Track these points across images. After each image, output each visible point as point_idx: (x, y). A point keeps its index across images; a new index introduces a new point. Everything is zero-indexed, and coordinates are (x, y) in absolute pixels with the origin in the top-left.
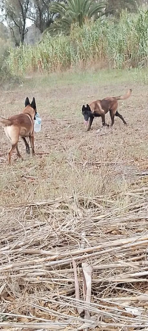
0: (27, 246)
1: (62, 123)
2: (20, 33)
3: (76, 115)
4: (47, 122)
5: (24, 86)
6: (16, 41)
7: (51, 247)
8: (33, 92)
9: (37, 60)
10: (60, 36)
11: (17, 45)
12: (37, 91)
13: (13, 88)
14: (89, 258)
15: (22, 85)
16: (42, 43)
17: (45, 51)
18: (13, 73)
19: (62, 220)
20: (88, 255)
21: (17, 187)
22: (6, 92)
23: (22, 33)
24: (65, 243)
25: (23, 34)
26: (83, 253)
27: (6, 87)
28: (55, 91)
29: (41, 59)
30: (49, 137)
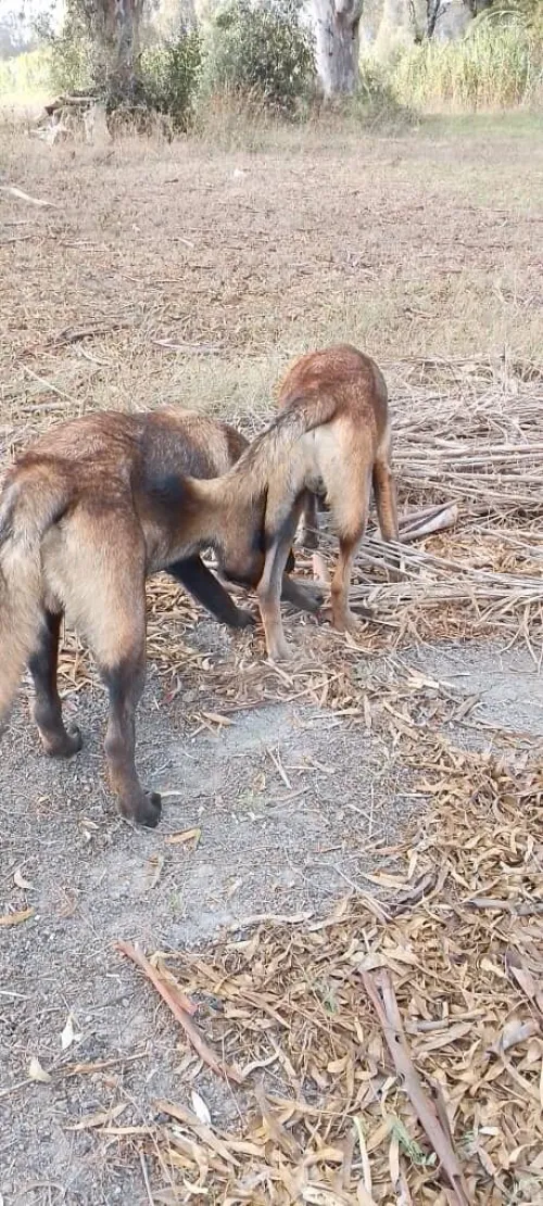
0: (413, 427)
1: (492, 217)
2: (429, 15)
3: (520, 203)
4: (462, 212)
5: (421, 132)
6: (417, 31)
7: (454, 436)
8: (438, 145)
9: (454, 77)
10: (511, 27)
11: (418, 40)
12: (446, 143)
13: (399, 134)
14: (521, 461)
15: (416, 129)
16: (471, 42)
17: (475, 58)
18: (402, 101)
19: (480, 394)
20: (519, 456)
21: (396, 328)
22: (384, 140)
23: (432, 16)
24: (483, 432)
25: (434, 18)
26: (513, 452)
27: (386, 129)
28: (483, 146)
29: (463, 76)
30: (462, 242)
